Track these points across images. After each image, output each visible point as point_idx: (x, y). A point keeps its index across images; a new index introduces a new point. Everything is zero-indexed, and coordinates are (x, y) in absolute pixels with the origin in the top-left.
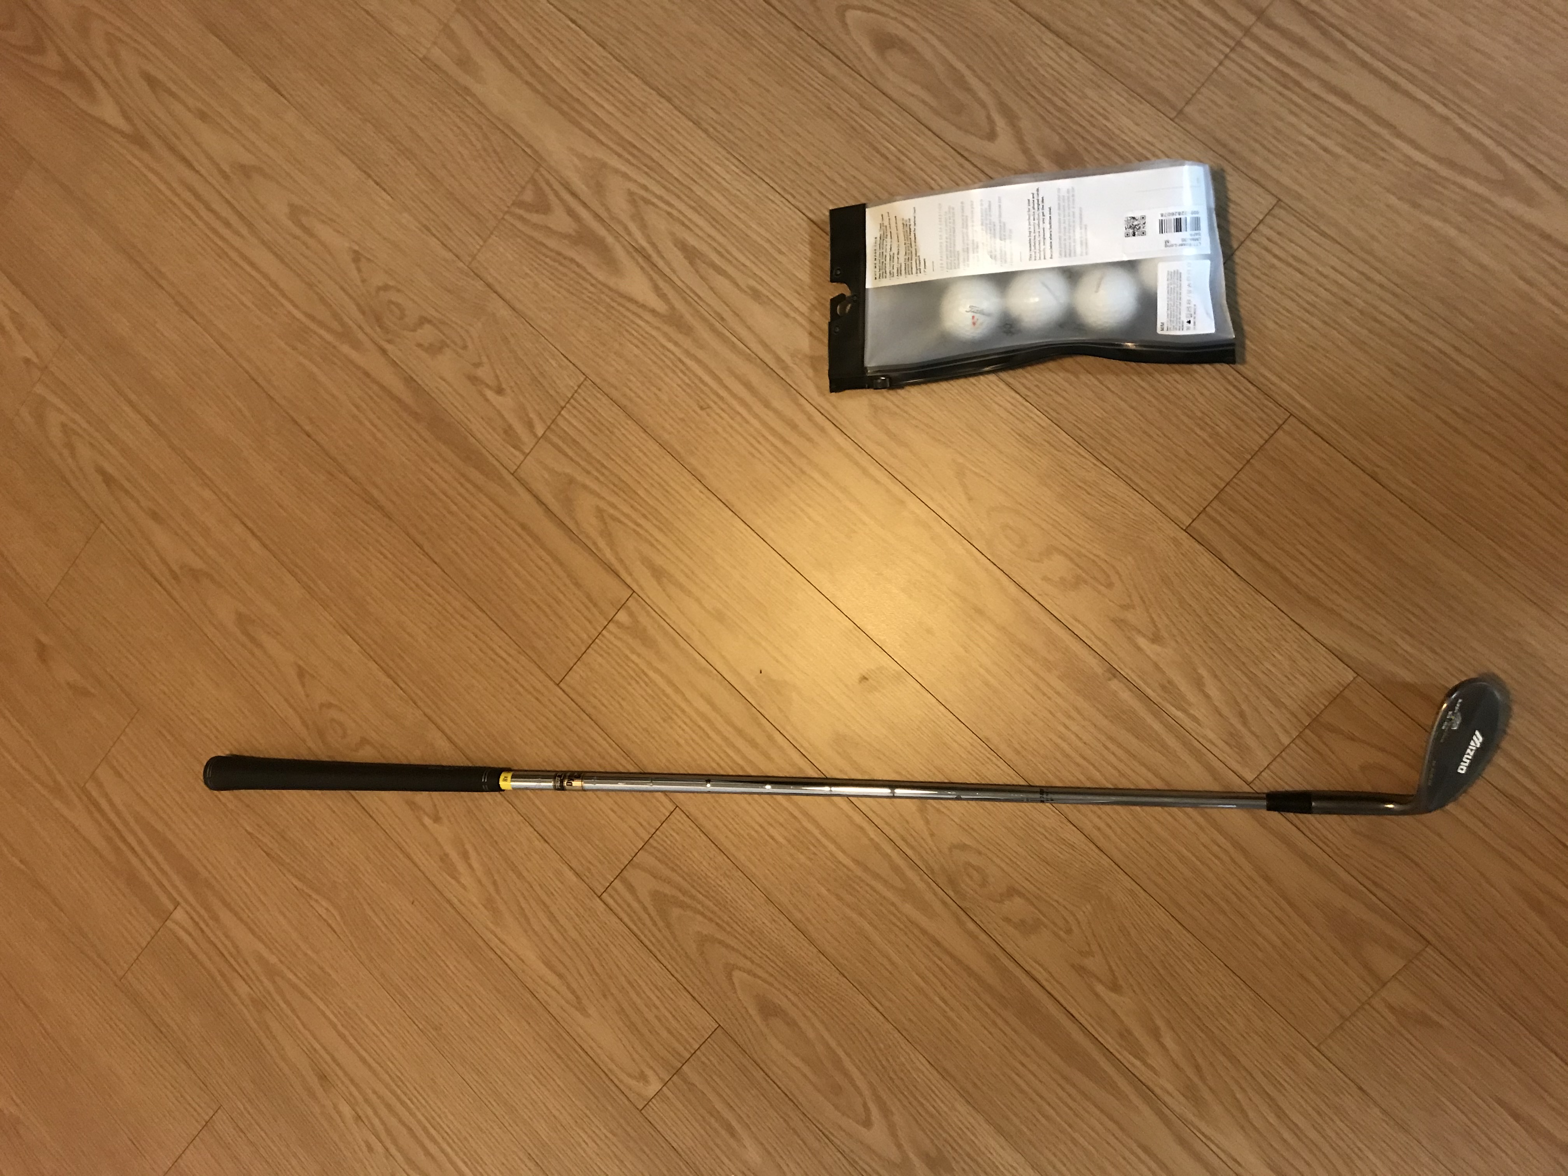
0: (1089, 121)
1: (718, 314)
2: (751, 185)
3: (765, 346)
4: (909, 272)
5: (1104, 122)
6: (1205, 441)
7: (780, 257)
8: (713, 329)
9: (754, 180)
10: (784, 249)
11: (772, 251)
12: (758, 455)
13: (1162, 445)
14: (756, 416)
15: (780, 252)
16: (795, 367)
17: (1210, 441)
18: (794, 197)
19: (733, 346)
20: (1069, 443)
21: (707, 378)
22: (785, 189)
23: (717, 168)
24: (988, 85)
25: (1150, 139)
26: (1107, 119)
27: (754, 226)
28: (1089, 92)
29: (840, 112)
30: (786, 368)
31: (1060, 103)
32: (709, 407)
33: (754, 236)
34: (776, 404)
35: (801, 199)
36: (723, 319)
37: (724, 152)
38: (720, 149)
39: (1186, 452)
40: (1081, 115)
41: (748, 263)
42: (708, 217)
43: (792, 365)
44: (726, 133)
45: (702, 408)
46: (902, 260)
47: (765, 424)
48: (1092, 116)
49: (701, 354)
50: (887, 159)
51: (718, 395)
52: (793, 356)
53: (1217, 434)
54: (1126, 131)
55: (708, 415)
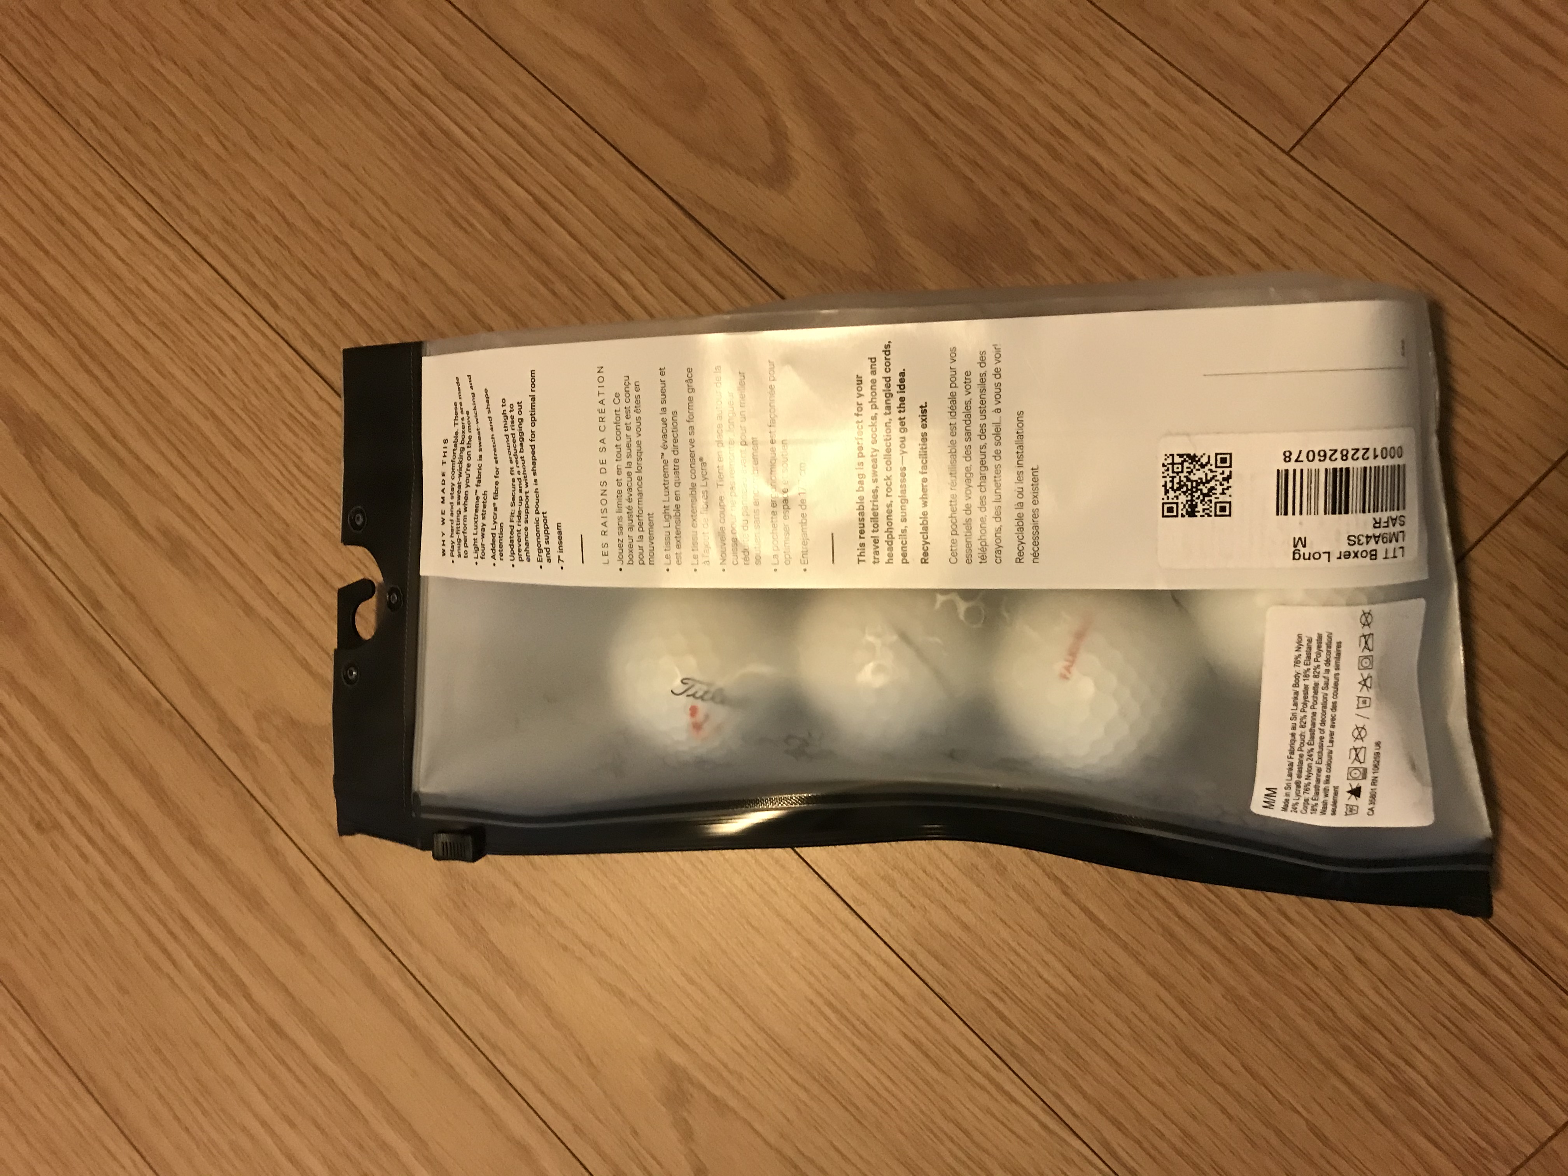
0: (1049, 148)
1: (88, 592)
2: (175, 269)
3: (197, 686)
4: (519, 554)
5: (1093, 151)
6: (1370, 1106)
7: (238, 460)
8: (76, 630)
9: (184, 259)
10: (248, 439)
11: (219, 441)
12: (168, 967)
13: (1237, 1097)
14: (167, 864)
15: (238, 445)
16: (263, 747)
17: (1384, 1106)
18: (275, 306)
19: (119, 678)
20: (972, 1054)
21: (54, 751)
22: (253, 285)
23: (98, 222)
24: (772, 35)
25: (1222, 204)
26: (1098, 141)
27: (179, 374)
28: (1048, 64)
29: (394, 94)
30: (242, 747)
31: (966, 92)
32: (57, 826)
33: (179, 401)
34: (214, 837)
35: (291, 311)
36: (98, 606)
37: (114, 182)
38: (106, 175)
39: (1313, 1129)
40: (1025, 128)
41: (162, 468)
42: (73, 342)
43: (258, 742)
44: (122, 135)
45: (39, 826)
46: (504, 516)
47: (188, 888)
48: (1056, 132)
49: (43, 690)
50: (506, 221)
51: (81, 801)
52: (260, 717)
53: (1410, 1091)
54: (1152, 179)
55: (55, 847)
